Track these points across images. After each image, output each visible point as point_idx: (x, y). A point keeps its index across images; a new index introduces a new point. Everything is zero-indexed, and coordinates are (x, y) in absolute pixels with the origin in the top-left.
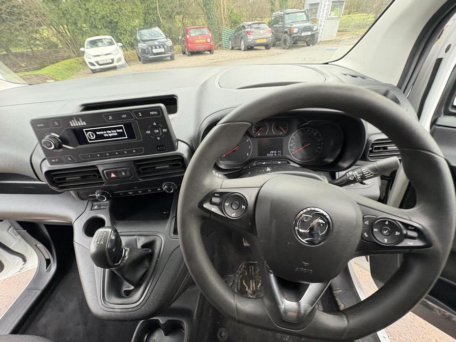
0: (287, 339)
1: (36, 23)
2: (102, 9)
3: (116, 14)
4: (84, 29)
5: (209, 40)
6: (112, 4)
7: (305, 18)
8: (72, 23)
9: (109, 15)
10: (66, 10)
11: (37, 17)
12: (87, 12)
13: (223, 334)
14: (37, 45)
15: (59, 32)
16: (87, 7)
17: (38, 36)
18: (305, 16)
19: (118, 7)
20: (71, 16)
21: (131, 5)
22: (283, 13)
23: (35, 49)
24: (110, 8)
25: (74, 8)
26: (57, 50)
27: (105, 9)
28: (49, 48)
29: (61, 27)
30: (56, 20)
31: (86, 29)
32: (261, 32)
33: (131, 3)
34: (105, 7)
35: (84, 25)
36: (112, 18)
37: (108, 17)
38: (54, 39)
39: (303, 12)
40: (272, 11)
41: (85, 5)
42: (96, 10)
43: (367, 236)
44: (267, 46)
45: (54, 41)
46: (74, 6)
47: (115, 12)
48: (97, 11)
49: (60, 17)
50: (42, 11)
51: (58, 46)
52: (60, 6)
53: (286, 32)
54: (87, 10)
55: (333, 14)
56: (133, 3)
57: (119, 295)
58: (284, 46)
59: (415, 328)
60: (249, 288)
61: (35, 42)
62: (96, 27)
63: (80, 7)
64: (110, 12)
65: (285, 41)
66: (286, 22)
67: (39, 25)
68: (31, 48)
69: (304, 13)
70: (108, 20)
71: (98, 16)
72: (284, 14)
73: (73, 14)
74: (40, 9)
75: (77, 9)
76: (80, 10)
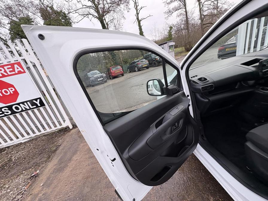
5: (121, 70)
32: (144, 62)
44: (147, 68)
53: (154, 60)
55: (170, 50)
58: (155, 66)
65: (155, 63)
66: (152, 57)
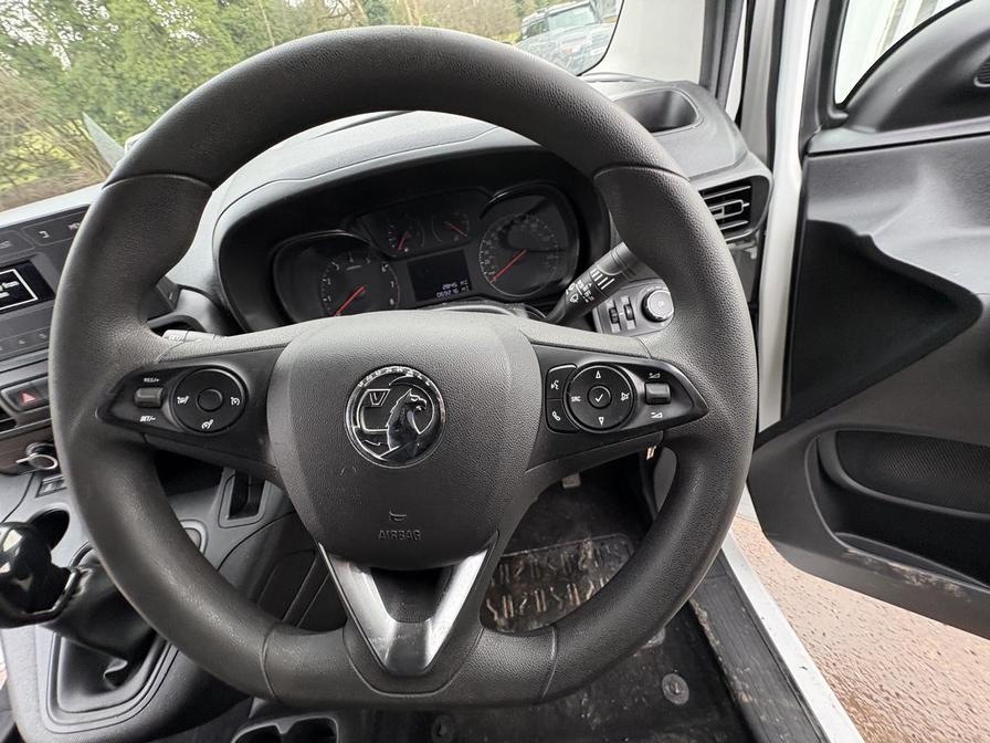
0: (589, 715)
1: (12, 124)
2: (151, 71)
3: (185, 76)
4: (121, 121)
6: (173, 57)
7: (591, 17)
8: (92, 111)
9: (168, 80)
10: (74, 86)
11: (12, 111)
12: (121, 82)
13: (444, 730)
14: (23, 171)
15: (67, 136)
16: (119, 70)
17: (22, 152)
18: (591, 14)
19: (186, 59)
20: (87, 97)
21: (213, 52)
22: (543, 14)
23: (20, 181)
24: (170, 66)
25: (91, 78)
26: (68, 175)
27: (158, 69)
28: (50, 174)
29: (70, 124)
30: (54, 109)
31: (125, 118)
33: (214, 48)
34: (159, 65)
35: (120, 113)
36: (177, 86)
37: (168, 85)
38: (59, 153)
39: (585, 5)
40: (521, 14)
41: (113, 67)
42: (138, 74)
43: (558, 418)
45: (60, 157)
46: (90, 74)
47: (183, 73)
48: (142, 77)
49: (62, 104)
50: (21, 96)
51: (68, 166)
52: (60, 78)
54: (120, 77)
56: (217, 46)
57: (97, 688)
59: (890, 635)
60: (501, 614)
61: (16, 167)
62: (145, 112)
63: (103, 75)
64: (170, 73)
67: (21, 127)
68: (12, 181)
69: (588, 8)
70: (170, 91)
71: (145, 86)
72: (545, 18)
73: (91, 92)
74: (17, 92)
75: (98, 78)
76: (105, 80)
